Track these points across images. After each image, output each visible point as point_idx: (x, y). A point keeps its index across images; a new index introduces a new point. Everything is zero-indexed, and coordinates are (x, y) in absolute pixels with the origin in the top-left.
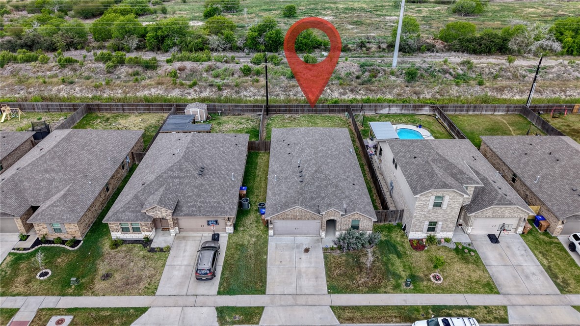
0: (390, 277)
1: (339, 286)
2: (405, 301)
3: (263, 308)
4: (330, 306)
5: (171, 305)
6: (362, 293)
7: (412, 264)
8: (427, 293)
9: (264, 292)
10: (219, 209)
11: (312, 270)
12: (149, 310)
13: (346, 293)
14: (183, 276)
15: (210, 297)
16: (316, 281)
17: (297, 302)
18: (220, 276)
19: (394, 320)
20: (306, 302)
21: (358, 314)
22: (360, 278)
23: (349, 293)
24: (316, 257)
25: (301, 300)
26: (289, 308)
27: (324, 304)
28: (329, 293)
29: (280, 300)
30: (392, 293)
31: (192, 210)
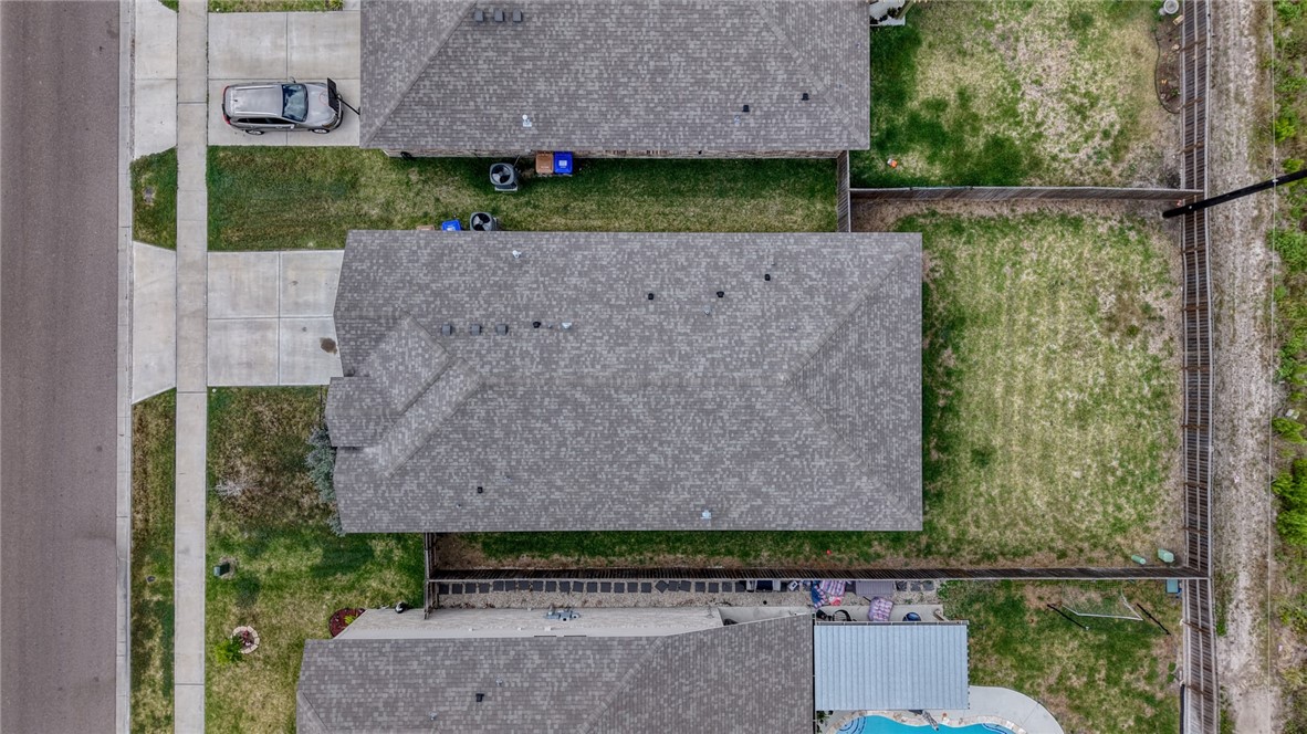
0: (254, 534)
1: (229, 413)
2: (186, 551)
3: (173, 247)
4: (175, 390)
5: (181, 54)
6: (208, 462)
7: (292, 595)
8: (206, 606)
9: (213, 246)
10: (377, 103)
11: (271, 355)
12: (172, 12)
13: (210, 425)
14: (258, 60)
15: (204, 132)
16: (239, 364)
17: (185, 320)
18: (257, 144)
19: (139, 516)
20: (186, 338)
21: (153, 444)
22: (249, 464)
23: (209, 433)
24: (307, 368)
25: (191, 328)
26: (171, 301)
27: (179, 374)
28: (210, 389)
29: (192, 283)
30: (207, 528)
31: (376, 30)
